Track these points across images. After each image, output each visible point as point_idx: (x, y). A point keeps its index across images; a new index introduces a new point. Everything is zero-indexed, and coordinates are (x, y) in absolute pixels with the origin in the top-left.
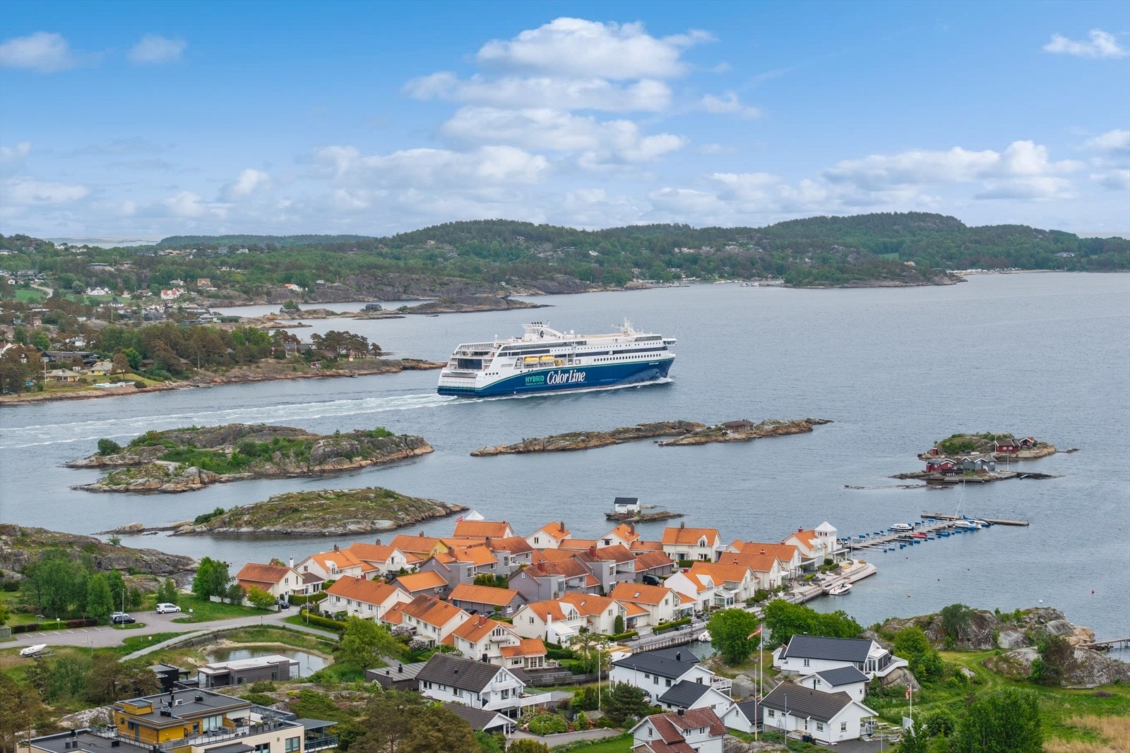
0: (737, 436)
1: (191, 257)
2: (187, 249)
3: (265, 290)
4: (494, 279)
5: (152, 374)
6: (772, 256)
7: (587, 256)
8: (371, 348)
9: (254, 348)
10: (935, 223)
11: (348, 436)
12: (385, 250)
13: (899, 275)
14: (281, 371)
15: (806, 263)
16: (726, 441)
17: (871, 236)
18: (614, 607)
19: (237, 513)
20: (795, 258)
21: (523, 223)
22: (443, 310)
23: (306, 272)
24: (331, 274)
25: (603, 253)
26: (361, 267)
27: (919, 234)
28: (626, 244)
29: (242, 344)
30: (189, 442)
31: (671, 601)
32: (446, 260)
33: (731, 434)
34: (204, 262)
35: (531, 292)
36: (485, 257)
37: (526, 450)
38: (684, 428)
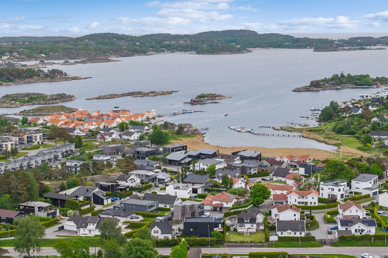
0: (152, 95)
1: (11, 45)
2: (9, 43)
3: (34, 56)
4: (105, 52)
5: (4, 81)
6: (194, 44)
7: (136, 44)
8: (64, 73)
9: (32, 74)
10: (248, 33)
11: (55, 95)
12: (72, 43)
13: (231, 50)
14: (39, 80)
15: (205, 46)
16: (149, 96)
17: (228, 37)
18: (104, 123)
19: (29, 111)
20: (201, 45)
21: (116, 34)
22: (88, 62)
23: (47, 50)
24: (54, 51)
25: (141, 44)
26: (64, 48)
27: (243, 37)
28: (148, 40)
29: (28, 73)
30: (16, 97)
31: (115, 123)
32: (91, 46)
33: (151, 94)
34: (15, 47)
35: (116, 56)
36: (104, 45)
37: (99, 98)
38: (140, 93)
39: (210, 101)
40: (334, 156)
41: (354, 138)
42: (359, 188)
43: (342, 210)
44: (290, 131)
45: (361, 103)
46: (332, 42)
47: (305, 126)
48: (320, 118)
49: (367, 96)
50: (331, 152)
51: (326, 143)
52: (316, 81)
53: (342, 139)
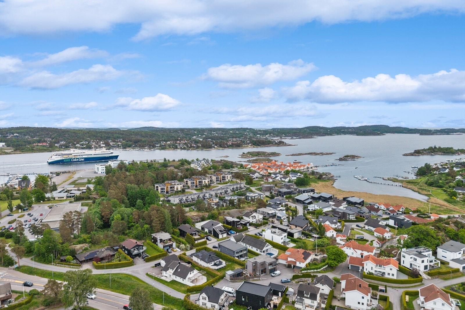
1: (272, 131)
3: (280, 135)
4: (312, 134)
6: (356, 131)
7: (327, 131)
8: (285, 143)
11: (270, 153)
16: (318, 155)
18: (279, 170)
25: (330, 131)
32: (307, 131)
33: (320, 154)
34: (274, 132)
36: (313, 131)
37: (292, 155)
38: (315, 153)
39: (351, 159)
40: (424, 205)
41: (442, 191)
42: (446, 257)
43: (424, 297)
44: (394, 182)
45: (448, 165)
46: (430, 131)
47: (406, 178)
48: (417, 174)
49: (452, 161)
50: (423, 202)
51: (419, 193)
52: (418, 150)
53: (432, 191)
